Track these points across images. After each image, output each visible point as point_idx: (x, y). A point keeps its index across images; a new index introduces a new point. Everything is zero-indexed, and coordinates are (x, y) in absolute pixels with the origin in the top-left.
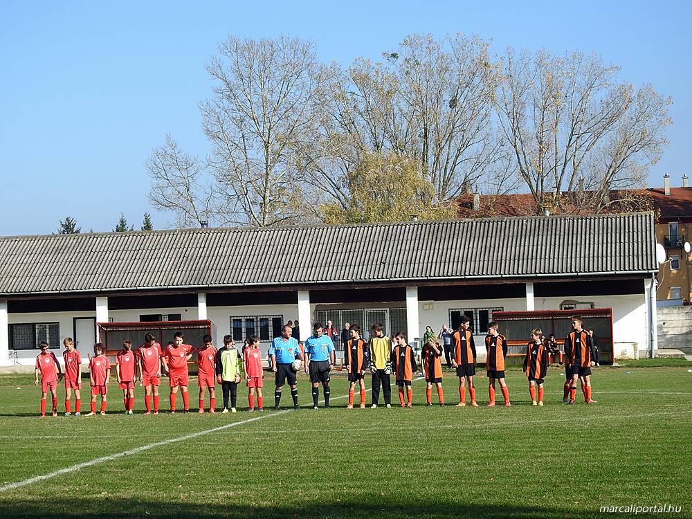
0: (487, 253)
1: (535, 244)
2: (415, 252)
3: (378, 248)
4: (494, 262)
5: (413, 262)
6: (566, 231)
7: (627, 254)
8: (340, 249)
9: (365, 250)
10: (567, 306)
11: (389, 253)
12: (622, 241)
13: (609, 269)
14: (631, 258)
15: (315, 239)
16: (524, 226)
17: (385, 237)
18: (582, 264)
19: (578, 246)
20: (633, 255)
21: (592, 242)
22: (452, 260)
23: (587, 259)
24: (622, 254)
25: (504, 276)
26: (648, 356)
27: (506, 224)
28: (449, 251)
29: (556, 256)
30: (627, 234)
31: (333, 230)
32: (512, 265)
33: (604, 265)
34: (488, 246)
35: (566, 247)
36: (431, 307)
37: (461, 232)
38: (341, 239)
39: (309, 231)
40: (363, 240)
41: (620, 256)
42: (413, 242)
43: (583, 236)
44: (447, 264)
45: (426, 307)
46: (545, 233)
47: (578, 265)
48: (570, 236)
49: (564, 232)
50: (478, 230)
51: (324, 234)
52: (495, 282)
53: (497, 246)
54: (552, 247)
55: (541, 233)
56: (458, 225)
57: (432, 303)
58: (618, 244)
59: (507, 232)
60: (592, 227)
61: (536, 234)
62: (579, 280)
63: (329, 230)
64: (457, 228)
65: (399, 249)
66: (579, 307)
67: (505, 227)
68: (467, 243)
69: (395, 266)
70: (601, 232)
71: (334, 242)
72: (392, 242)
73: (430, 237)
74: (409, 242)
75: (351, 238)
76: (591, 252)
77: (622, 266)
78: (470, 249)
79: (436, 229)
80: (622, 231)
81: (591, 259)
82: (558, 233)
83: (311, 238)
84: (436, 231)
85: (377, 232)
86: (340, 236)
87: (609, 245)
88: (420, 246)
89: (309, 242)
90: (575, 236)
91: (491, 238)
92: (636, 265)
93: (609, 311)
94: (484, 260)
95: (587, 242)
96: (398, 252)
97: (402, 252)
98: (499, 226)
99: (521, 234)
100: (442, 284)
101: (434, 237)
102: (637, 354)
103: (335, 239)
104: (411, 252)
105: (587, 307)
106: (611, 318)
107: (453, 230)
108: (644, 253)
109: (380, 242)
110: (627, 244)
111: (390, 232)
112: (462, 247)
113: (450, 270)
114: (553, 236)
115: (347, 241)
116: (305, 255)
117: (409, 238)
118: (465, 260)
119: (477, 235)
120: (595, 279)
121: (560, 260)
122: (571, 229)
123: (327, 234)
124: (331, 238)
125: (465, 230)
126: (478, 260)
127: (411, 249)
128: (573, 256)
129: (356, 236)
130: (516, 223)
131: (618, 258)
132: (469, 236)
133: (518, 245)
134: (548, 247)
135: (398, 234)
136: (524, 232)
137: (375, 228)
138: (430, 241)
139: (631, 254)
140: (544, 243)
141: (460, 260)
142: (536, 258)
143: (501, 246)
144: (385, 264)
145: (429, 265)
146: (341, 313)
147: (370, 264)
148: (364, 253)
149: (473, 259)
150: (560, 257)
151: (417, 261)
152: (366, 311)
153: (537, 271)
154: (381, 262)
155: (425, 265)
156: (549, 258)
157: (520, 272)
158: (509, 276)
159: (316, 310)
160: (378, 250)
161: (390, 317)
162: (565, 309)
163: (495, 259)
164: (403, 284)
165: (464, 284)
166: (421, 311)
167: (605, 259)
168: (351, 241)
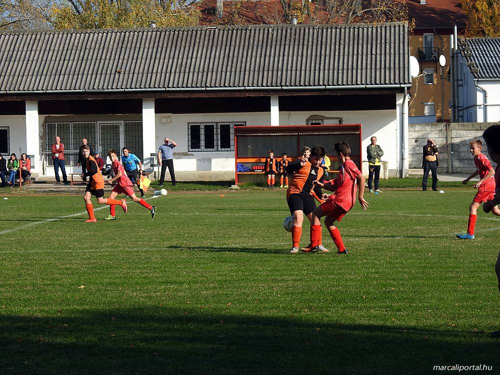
0: (230, 63)
1: (281, 54)
2: (153, 60)
3: (113, 56)
4: (238, 73)
5: (150, 71)
6: (315, 41)
7: (378, 67)
8: (72, 56)
9: (99, 58)
10: (314, 122)
11: (125, 62)
12: (374, 52)
13: (359, 82)
14: (383, 71)
15: (44, 45)
16: (270, 36)
17: (120, 44)
18: (331, 77)
19: (327, 58)
20: (385, 67)
21: (342, 54)
22: (192, 70)
23: (336, 72)
24: (373, 67)
25: (247, 88)
26: (398, 176)
27: (250, 33)
28: (189, 61)
29: (303, 68)
30: (378, 45)
31: (65, 36)
32: (256, 77)
33: (354, 78)
34: (231, 55)
35: (314, 58)
36: (169, 120)
37: (202, 40)
38: (73, 45)
39: (38, 36)
40: (97, 47)
41: (371, 68)
42: (150, 50)
43: (333, 47)
44: (186, 74)
45: (164, 120)
46: (292, 43)
47: (326, 78)
48: (319, 47)
49: (313, 42)
50: (220, 38)
51: (54, 40)
52: (238, 95)
53: (240, 56)
54: (300, 58)
55: (287, 43)
56: (199, 32)
57: (169, 117)
58: (369, 56)
59: (251, 41)
60: (342, 37)
61: (283, 44)
62: (327, 93)
63: (60, 36)
64: (198, 35)
65: (135, 57)
66: (327, 123)
67: (250, 35)
68: (209, 52)
69: (131, 75)
70: (351, 42)
71: (66, 48)
72: (128, 50)
73: (169, 46)
74: (146, 50)
75: (84, 45)
76: (341, 64)
77: (373, 79)
78: (212, 59)
79: (176, 36)
80: (374, 42)
81: (340, 71)
82: (306, 43)
83: (40, 44)
84: (175, 39)
85: (113, 38)
86: (72, 42)
87: (360, 57)
88: (158, 54)
89: (39, 48)
90: (324, 46)
91: (235, 47)
92: (387, 78)
93: (358, 128)
94: (226, 71)
95: (337, 54)
96: (134, 61)
97: (139, 61)
98: (243, 35)
99: (266, 42)
100: (181, 96)
101: (174, 46)
102: (387, 173)
103: (66, 46)
104: (148, 61)
105: (335, 123)
106: (360, 135)
107: (193, 37)
108: (397, 66)
109: (114, 50)
110: (378, 57)
111: (126, 39)
112: (203, 57)
113: (190, 81)
114: (301, 47)
115: (79, 48)
116: (34, 62)
117: (147, 45)
118: (206, 70)
119: (219, 44)
120: (344, 93)
121: (308, 72)
122: (320, 39)
123: (58, 41)
124: (62, 44)
125: (207, 38)
126: (219, 70)
127: (149, 57)
128: (322, 68)
129: (89, 43)
130: (262, 31)
131: (369, 71)
132: (210, 45)
133: (263, 55)
134: (295, 58)
135: (134, 41)
136: (269, 41)
137: (109, 34)
138: (169, 49)
139: (383, 66)
140: (291, 54)
141: (201, 70)
142: (282, 70)
143: (245, 55)
144: (119, 73)
145: (168, 75)
146: (71, 125)
147: (104, 72)
148: (98, 61)
149: (215, 70)
150: (308, 68)
151: (155, 71)
152: (99, 124)
153: (283, 84)
154: (116, 71)
155: (163, 75)
156: (296, 70)
157: (264, 84)
158: (252, 88)
159: (45, 122)
160: (112, 58)
161: (126, 131)
162: (312, 124)
163: (238, 70)
164: (140, 95)
165: (205, 96)
166: (158, 123)
167: (354, 71)
168: (83, 48)
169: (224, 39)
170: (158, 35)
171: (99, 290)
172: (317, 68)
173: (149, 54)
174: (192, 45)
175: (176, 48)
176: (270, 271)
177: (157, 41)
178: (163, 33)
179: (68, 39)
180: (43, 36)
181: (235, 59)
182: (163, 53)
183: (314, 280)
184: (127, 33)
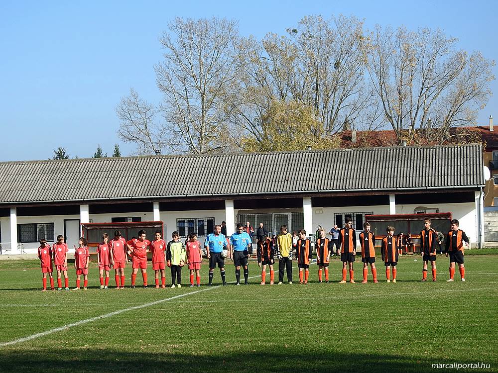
0: (361, 173)
1: (396, 167)
2: (310, 172)
4: (367, 180)
5: (308, 179)
6: (419, 157)
7: (462, 173)
8: (256, 170)
9: (273, 171)
10: (419, 211)
11: (291, 173)
12: (459, 164)
13: (449, 184)
14: (465, 176)
15: (237, 163)
16: (388, 154)
18: (430, 181)
19: (427, 168)
20: (467, 174)
21: (437, 165)
22: (336, 178)
23: (433, 177)
25: (374, 190)
27: (375, 152)
28: (334, 172)
29: (411, 175)
30: (462, 159)
31: (251, 156)
32: (379, 182)
33: (446, 182)
34: (362, 168)
35: (418, 168)
36: (321, 212)
37: (343, 158)
38: (256, 163)
39: (233, 157)
40: (272, 163)
41: (458, 175)
43: (431, 161)
44: (332, 181)
45: (318, 212)
46: (403, 159)
47: (427, 182)
48: (422, 161)
49: (417, 158)
50: (355, 156)
51: (244, 160)
52: (367, 194)
53: (368, 168)
54: (409, 168)
55: (400, 159)
56: (340, 153)
57: (321, 209)
58: (456, 167)
59: (376, 158)
60: (437, 154)
61: (397, 159)
62: (428, 192)
63: (248, 156)
64: (340, 155)
65: (298, 170)
66: (428, 212)
67: (375, 154)
68: (347, 166)
69: (295, 182)
70: (443, 158)
71: (251, 165)
75: (264, 162)
76: (437, 172)
77: (459, 182)
78: (349, 170)
79: (325, 155)
80: (459, 157)
81: (436, 177)
82: (412, 158)
83: (234, 162)
84: (324, 157)
85: (282, 158)
86: (255, 161)
87: (449, 167)
89: (233, 165)
90: (425, 161)
91: (365, 162)
92: (469, 181)
93: (449, 215)
94: (359, 178)
95: (434, 165)
96: (297, 173)
98: (370, 154)
99: (386, 159)
100: (329, 195)
101: (324, 162)
103: (252, 163)
104: (306, 172)
105: (434, 211)
107: (337, 157)
108: (475, 173)
109: (284, 165)
110: (462, 167)
112: (344, 169)
113: (335, 185)
114: (409, 161)
116: (230, 175)
117: (306, 162)
118: (345, 178)
119: (354, 160)
120: (439, 192)
121: (414, 178)
122: (422, 156)
124: (249, 162)
125: (346, 156)
126: (355, 178)
127: (307, 170)
128: (424, 175)
130: (382, 151)
131: (456, 177)
132: (348, 161)
133: (384, 167)
134: (405, 168)
136: (388, 158)
138: (320, 164)
139: (465, 173)
140: (402, 166)
141: (342, 178)
142: (397, 177)
143: (372, 168)
144: (288, 181)
145: (320, 181)
146: (256, 216)
147: (277, 180)
148: (273, 173)
149: (351, 178)
150: (414, 176)
151: (311, 179)
152: (274, 215)
153: (397, 186)
154: (285, 179)
155: (317, 181)
156: (407, 177)
157: (385, 187)
158: (377, 189)
159: (238, 214)
160: (283, 171)
161: (292, 219)
162: (418, 213)
163: (367, 178)
164: (302, 195)
165: (345, 195)
166: (314, 214)
167: (446, 177)
168: (263, 164)
169: (358, 157)
170: (313, 155)
171: (276, 327)
172: (421, 175)
173: (307, 168)
174: (336, 161)
175: (325, 164)
176: (392, 313)
177: (312, 159)
178: (316, 154)
179: (253, 158)
180: (236, 157)
181: (365, 170)
182: (317, 166)
183: (422, 319)
184: (292, 154)
